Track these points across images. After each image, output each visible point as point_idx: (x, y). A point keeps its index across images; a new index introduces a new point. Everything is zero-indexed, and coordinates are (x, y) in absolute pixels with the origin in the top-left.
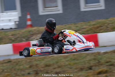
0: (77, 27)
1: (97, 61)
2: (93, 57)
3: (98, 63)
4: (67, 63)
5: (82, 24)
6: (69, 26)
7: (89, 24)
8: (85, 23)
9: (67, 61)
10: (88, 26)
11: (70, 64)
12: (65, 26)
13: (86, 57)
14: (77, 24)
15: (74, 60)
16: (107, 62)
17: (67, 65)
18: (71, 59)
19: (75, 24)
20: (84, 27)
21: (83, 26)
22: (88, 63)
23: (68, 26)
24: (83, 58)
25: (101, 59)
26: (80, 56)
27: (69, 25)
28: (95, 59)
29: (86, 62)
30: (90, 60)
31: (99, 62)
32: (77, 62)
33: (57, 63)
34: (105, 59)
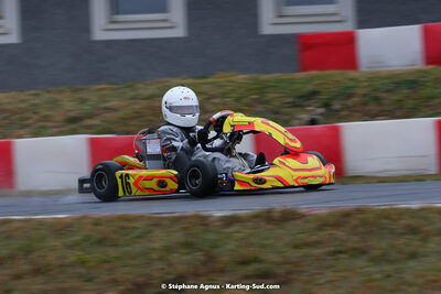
0: (83, 101)
1: (200, 256)
2: (179, 237)
3: (204, 264)
4: (72, 257)
5: (105, 92)
6: (52, 95)
7: (132, 94)
8: (115, 86)
9: (70, 247)
10: (126, 103)
11: (82, 263)
13: (150, 232)
14: (82, 89)
15: (101, 242)
16: (244, 262)
17: (72, 265)
18: (84, 241)
19: (75, 91)
20: (113, 103)
21: (107, 102)
22: (160, 259)
23: (47, 95)
24: (139, 237)
25: (217, 247)
26: (123, 228)
27: (49, 92)
28: (188, 245)
29: (154, 256)
30: (168, 249)
31: (211, 259)
32: (114, 252)
34: (231, 246)
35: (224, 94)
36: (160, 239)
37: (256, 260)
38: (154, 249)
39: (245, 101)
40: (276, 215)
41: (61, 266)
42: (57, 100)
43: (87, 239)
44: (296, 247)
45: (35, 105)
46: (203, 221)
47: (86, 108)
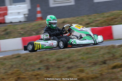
1: (111, 55)
2: (107, 51)
3: (112, 57)
4: (80, 57)
5: (96, 16)
6: (82, 18)
8: (99, 14)
9: (80, 55)
10: (101, 18)
11: (82, 59)
12: (78, 18)
13: (100, 50)
15: (87, 53)
17: (79, 59)
19: (88, 16)
20: (98, 19)
22: (102, 57)
23: (81, 18)
24: (97, 52)
25: (116, 53)
27: (81, 17)
28: (109, 53)
29: (100, 56)
30: (104, 54)
31: (114, 56)
32: (90, 56)
33: (69, 57)
34: (120, 52)
36: (102, 51)
38: (100, 54)
43: (84, 53)
46: (113, 47)
47: (91, 20)
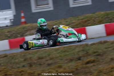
0: (67, 22)
1: (85, 52)
2: (81, 49)
3: (86, 54)
4: (58, 55)
5: (72, 19)
7: (78, 19)
8: (74, 18)
9: (58, 53)
10: (77, 21)
11: (61, 56)
12: (56, 21)
13: (75, 48)
14: (67, 19)
15: (65, 52)
16: (95, 53)
18: (61, 51)
19: (65, 19)
20: (74, 21)
21: (72, 21)
22: (77, 54)
24: (73, 50)
25: (89, 50)
26: (70, 48)
27: (59, 20)
28: (83, 50)
30: (79, 52)
31: (87, 53)
32: (67, 53)
33: (49, 55)
34: (92, 50)
35: (99, 17)
36: (77, 49)
37: (97, 52)
39: (104, 18)
40: (102, 42)
41: (56, 57)
42: (61, 22)
44: (106, 48)
45: (56, 24)
46: (87, 45)
